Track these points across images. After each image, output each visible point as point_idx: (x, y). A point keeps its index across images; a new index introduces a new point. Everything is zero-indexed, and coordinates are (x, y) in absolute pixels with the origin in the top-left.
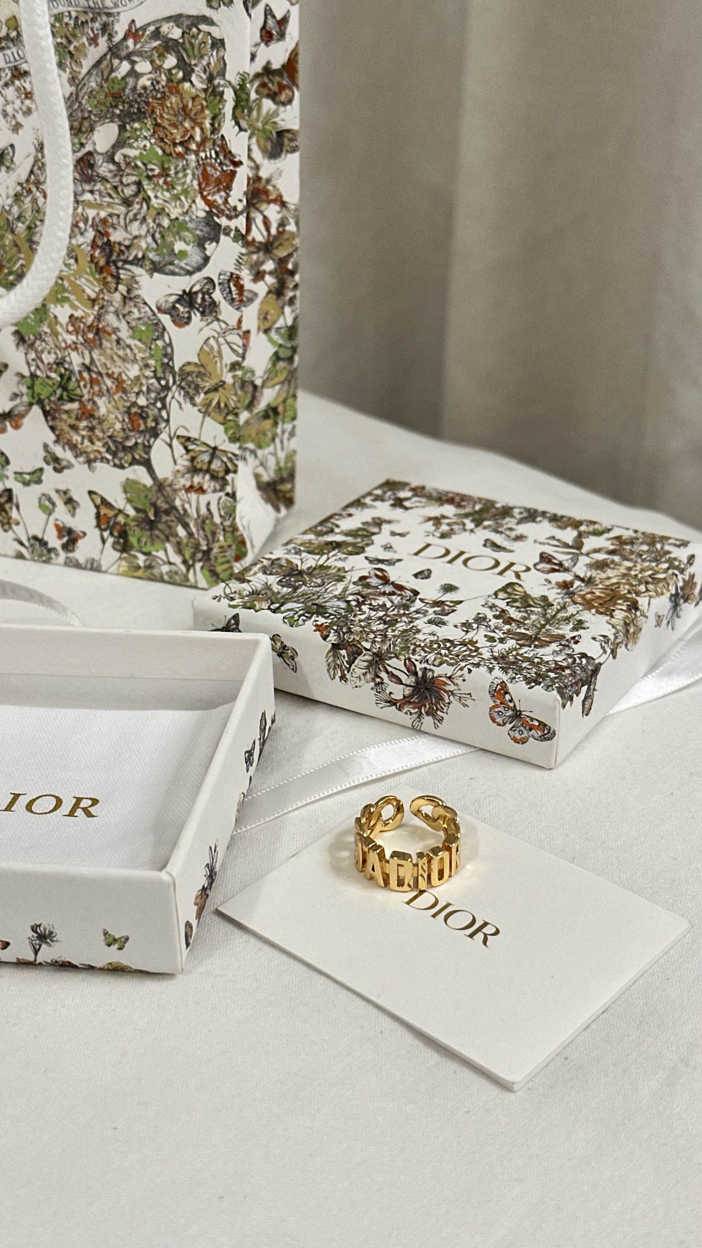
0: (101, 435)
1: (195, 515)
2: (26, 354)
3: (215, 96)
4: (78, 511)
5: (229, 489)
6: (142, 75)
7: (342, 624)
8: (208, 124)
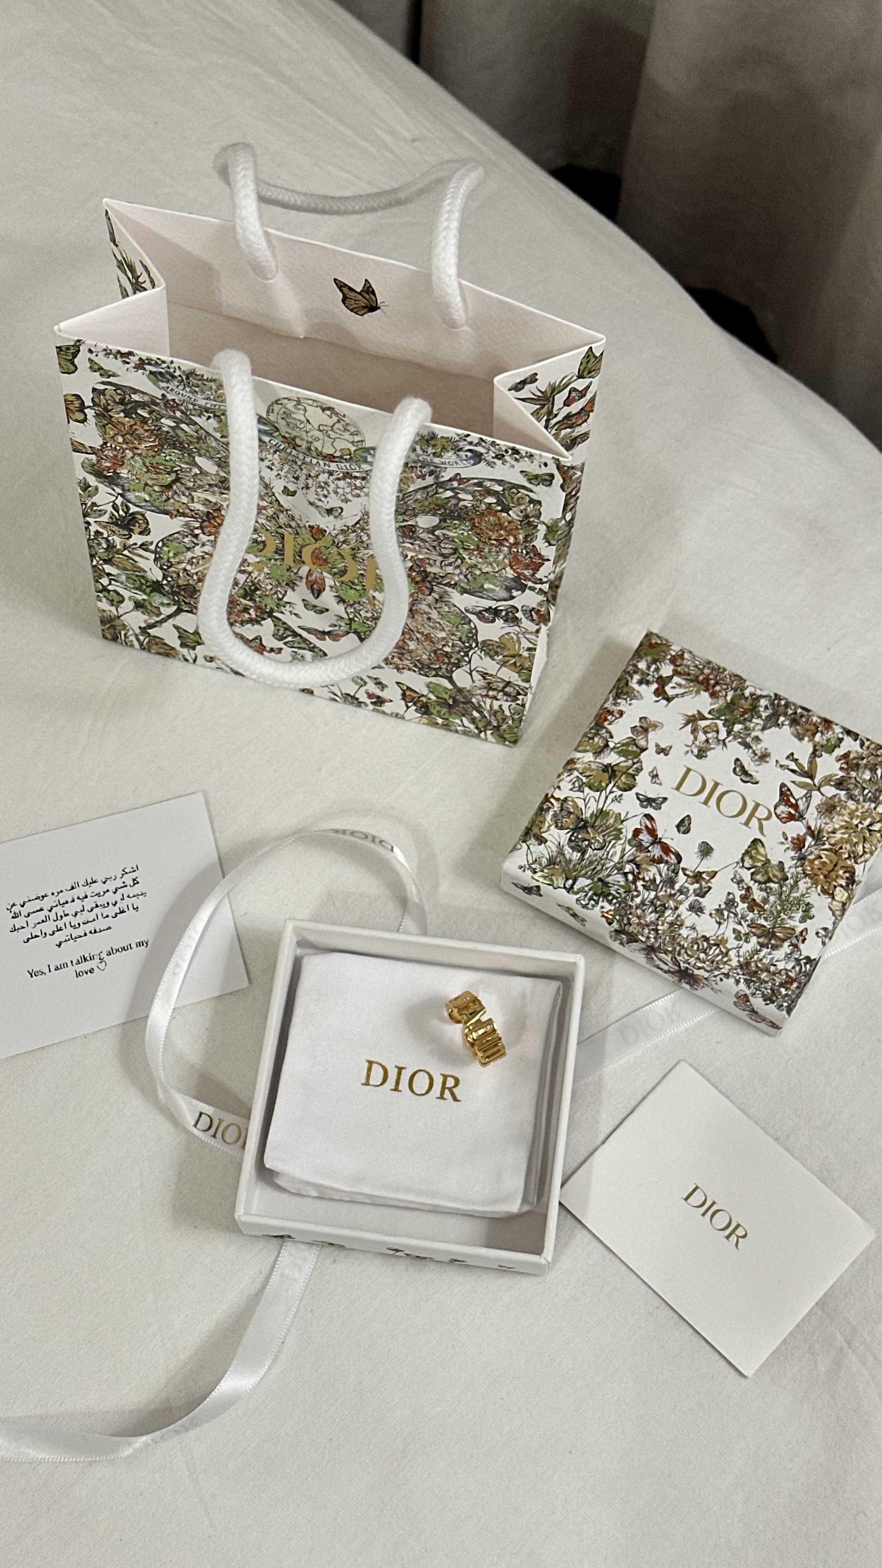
0: (410, 658)
1: (488, 708)
2: (345, 608)
3: (529, 526)
4: (386, 689)
5: (519, 702)
6: (464, 500)
7: (623, 912)
8: (521, 537)
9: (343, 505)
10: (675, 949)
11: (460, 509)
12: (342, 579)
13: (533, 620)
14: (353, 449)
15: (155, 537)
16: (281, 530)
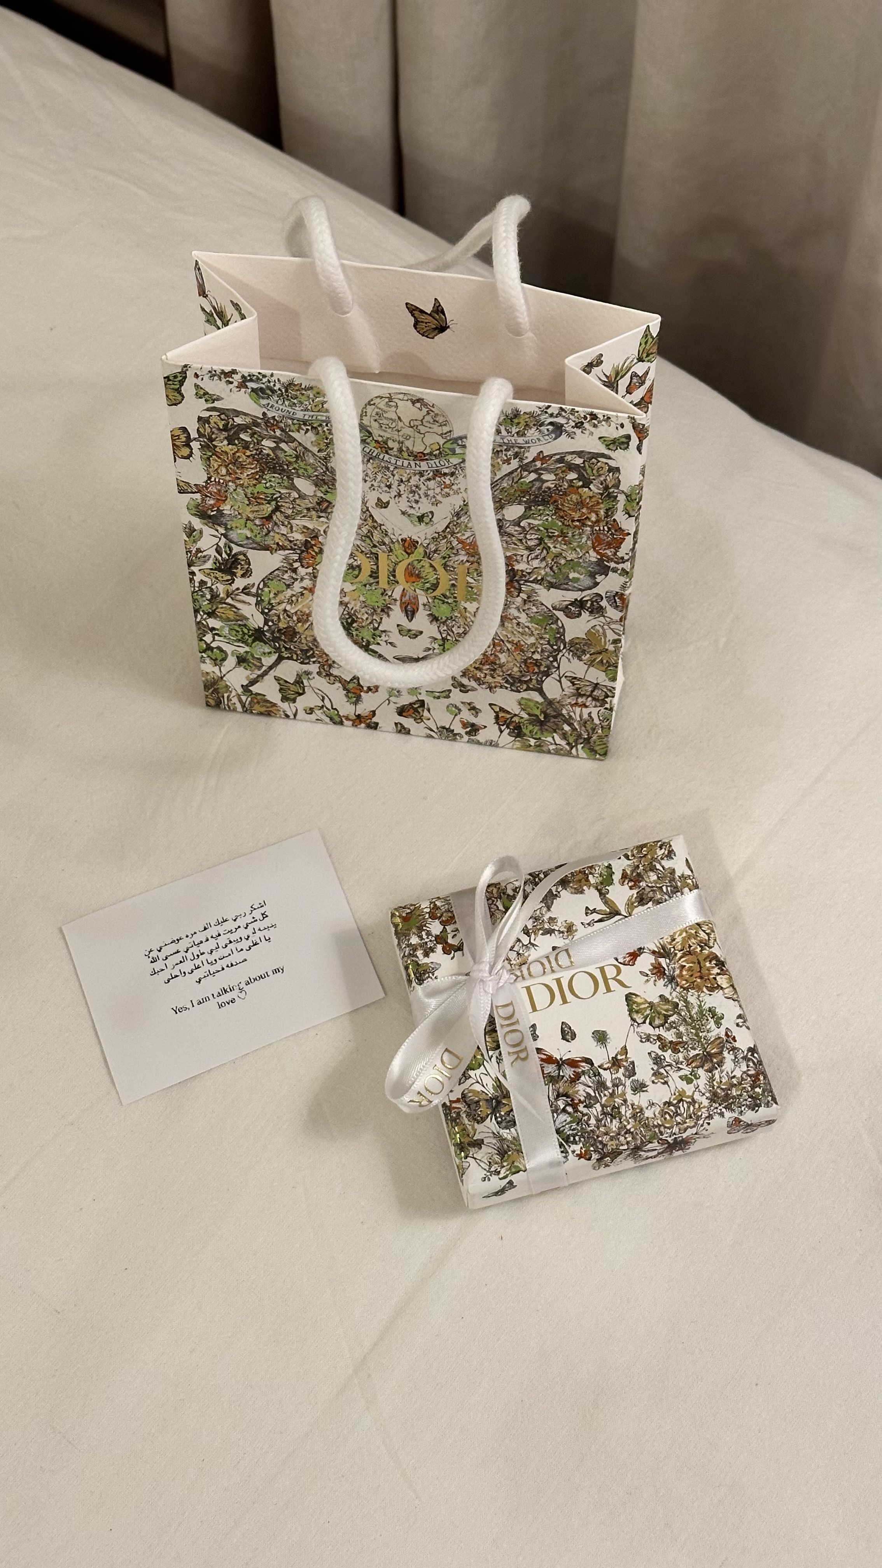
0: (501, 674)
1: (579, 719)
2: (438, 627)
3: (610, 498)
4: (479, 714)
5: (607, 706)
6: (547, 481)
8: (602, 512)
9: (433, 508)
11: (544, 492)
12: (435, 594)
13: (616, 607)
14: (442, 441)
15: (256, 579)
16: (374, 550)
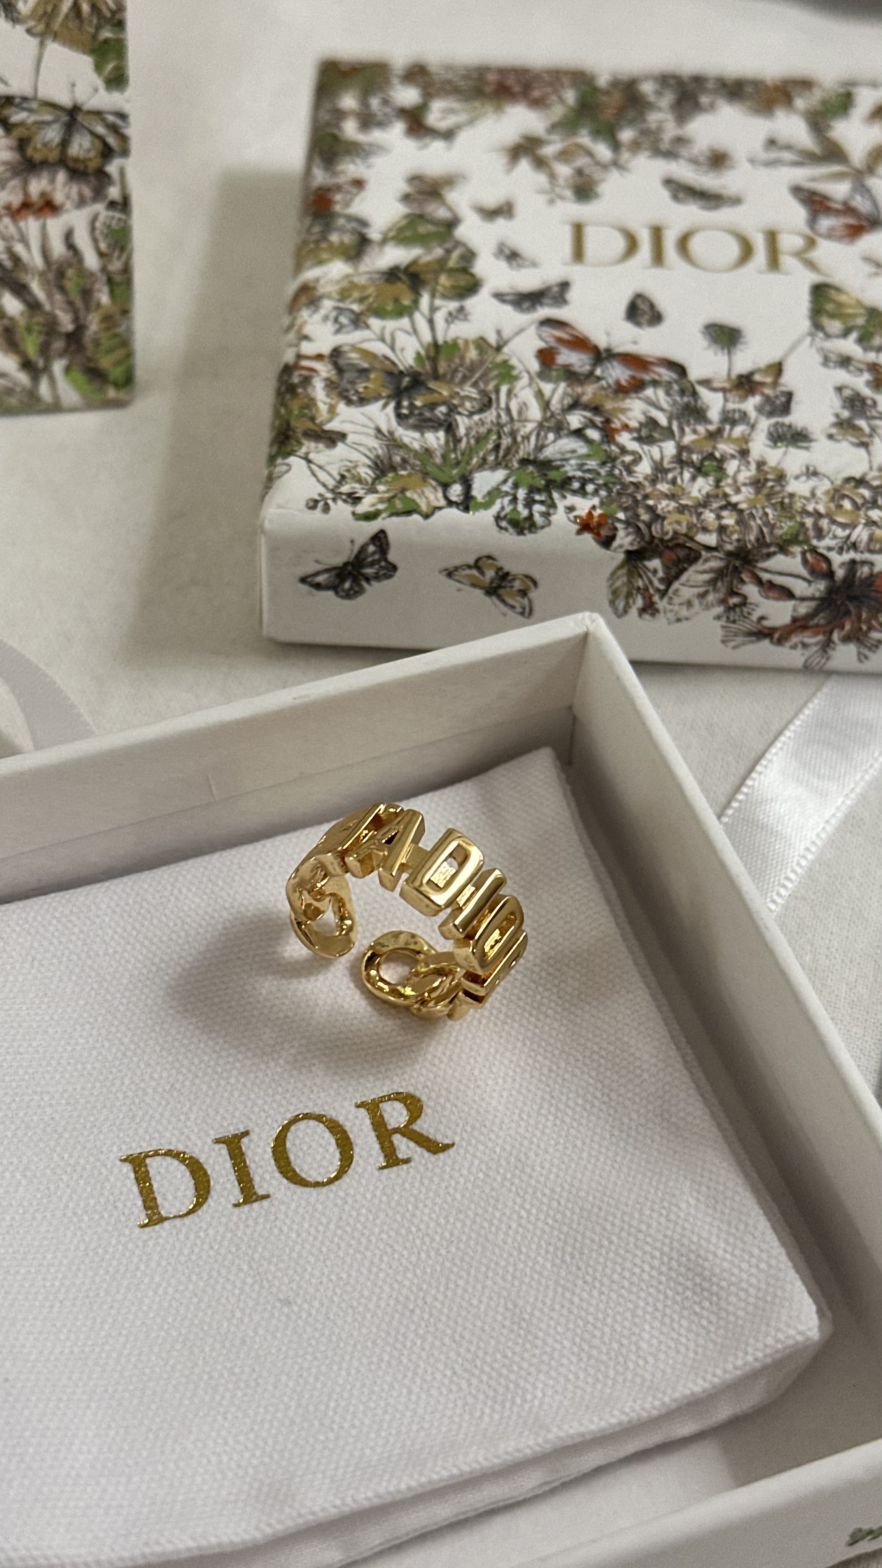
1: (40, 264)
7: (627, 501)
10: (803, 525)
